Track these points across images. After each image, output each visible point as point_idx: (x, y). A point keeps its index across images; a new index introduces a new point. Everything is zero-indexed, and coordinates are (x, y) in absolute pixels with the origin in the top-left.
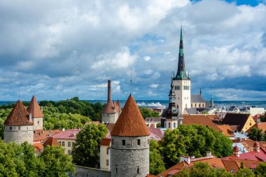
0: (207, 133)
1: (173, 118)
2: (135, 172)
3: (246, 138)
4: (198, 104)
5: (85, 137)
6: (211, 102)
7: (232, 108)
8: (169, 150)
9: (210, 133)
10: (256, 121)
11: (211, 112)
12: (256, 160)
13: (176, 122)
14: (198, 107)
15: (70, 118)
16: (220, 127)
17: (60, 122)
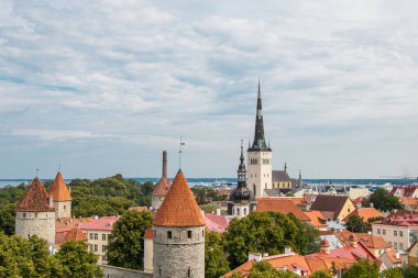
1: (243, 201)
2: (185, 274)
3: (342, 229)
4: (281, 184)
7: (327, 189)
10: (355, 206)
12: (352, 257)
13: (248, 208)
14: (281, 187)
16: (309, 214)
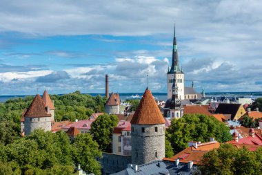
0: (208, 121)
1: (176, 108)
2: (154, 155)
3: (239, 126)
5: (99, 126)
6: (202, 93)
7: (223, 99)
8: (176, 136)
9: (211, 122)
10: (246, 110)
11: (204, 103)
12: (252, 144)
13: (179, 112)
15: (76, 110)
16: (215, 116)
17: (68, 114)
